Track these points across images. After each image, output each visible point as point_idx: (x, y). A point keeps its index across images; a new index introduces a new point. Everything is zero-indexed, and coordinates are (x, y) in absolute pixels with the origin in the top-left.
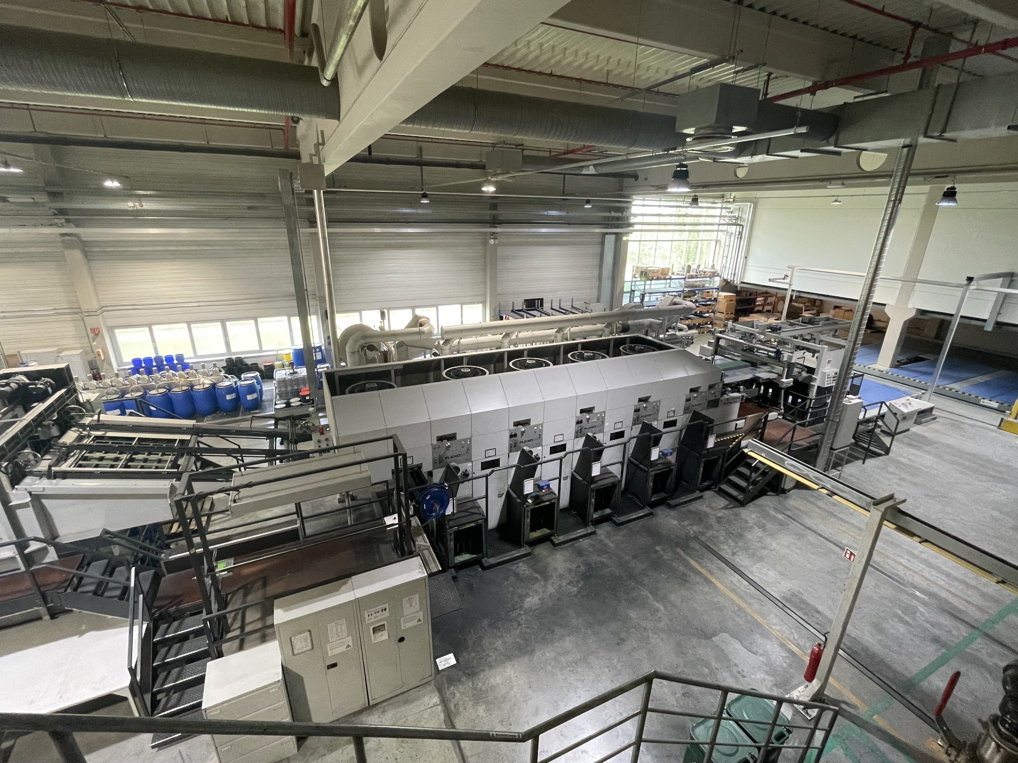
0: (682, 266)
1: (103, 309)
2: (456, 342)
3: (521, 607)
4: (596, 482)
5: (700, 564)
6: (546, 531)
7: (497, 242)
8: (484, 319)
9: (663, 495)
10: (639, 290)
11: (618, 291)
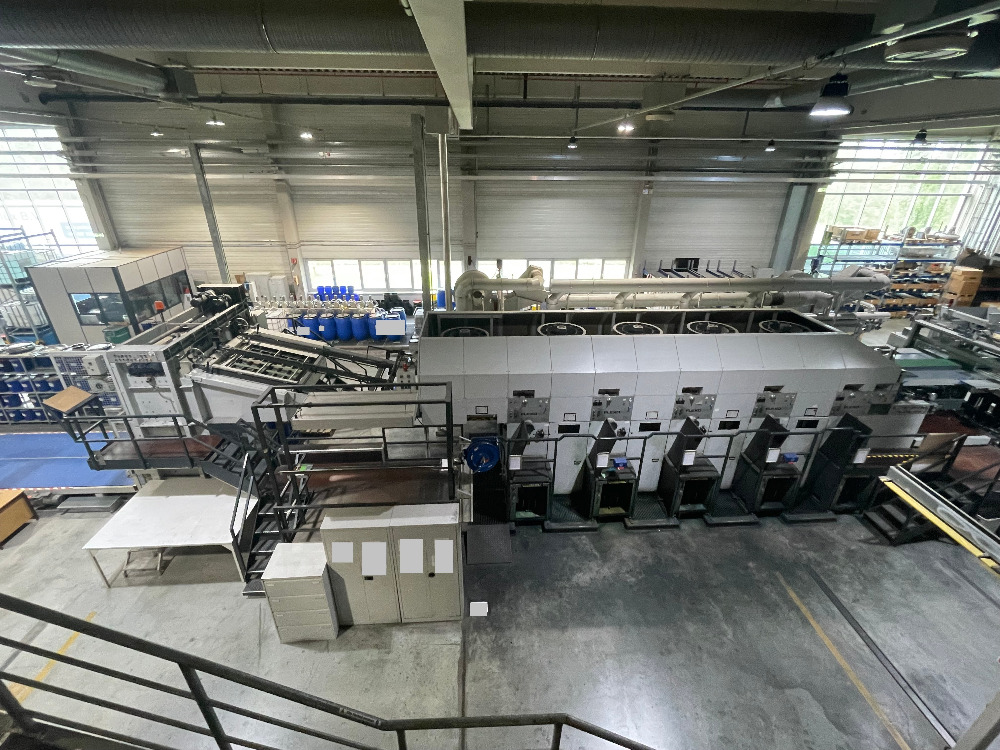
0: (904, 226)
1: (301, 243)
2: (564, 297)
3: (569, 580)
4: (688, 472)
5: (801, 598)
6: (621, 511)
7: (651, 191)
8: (627, 275)
9: (779, 505)
10: (829, 257)
11: (800, 255)
